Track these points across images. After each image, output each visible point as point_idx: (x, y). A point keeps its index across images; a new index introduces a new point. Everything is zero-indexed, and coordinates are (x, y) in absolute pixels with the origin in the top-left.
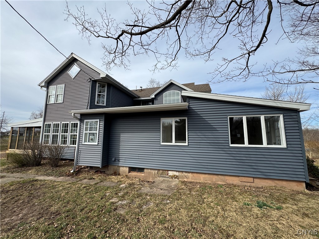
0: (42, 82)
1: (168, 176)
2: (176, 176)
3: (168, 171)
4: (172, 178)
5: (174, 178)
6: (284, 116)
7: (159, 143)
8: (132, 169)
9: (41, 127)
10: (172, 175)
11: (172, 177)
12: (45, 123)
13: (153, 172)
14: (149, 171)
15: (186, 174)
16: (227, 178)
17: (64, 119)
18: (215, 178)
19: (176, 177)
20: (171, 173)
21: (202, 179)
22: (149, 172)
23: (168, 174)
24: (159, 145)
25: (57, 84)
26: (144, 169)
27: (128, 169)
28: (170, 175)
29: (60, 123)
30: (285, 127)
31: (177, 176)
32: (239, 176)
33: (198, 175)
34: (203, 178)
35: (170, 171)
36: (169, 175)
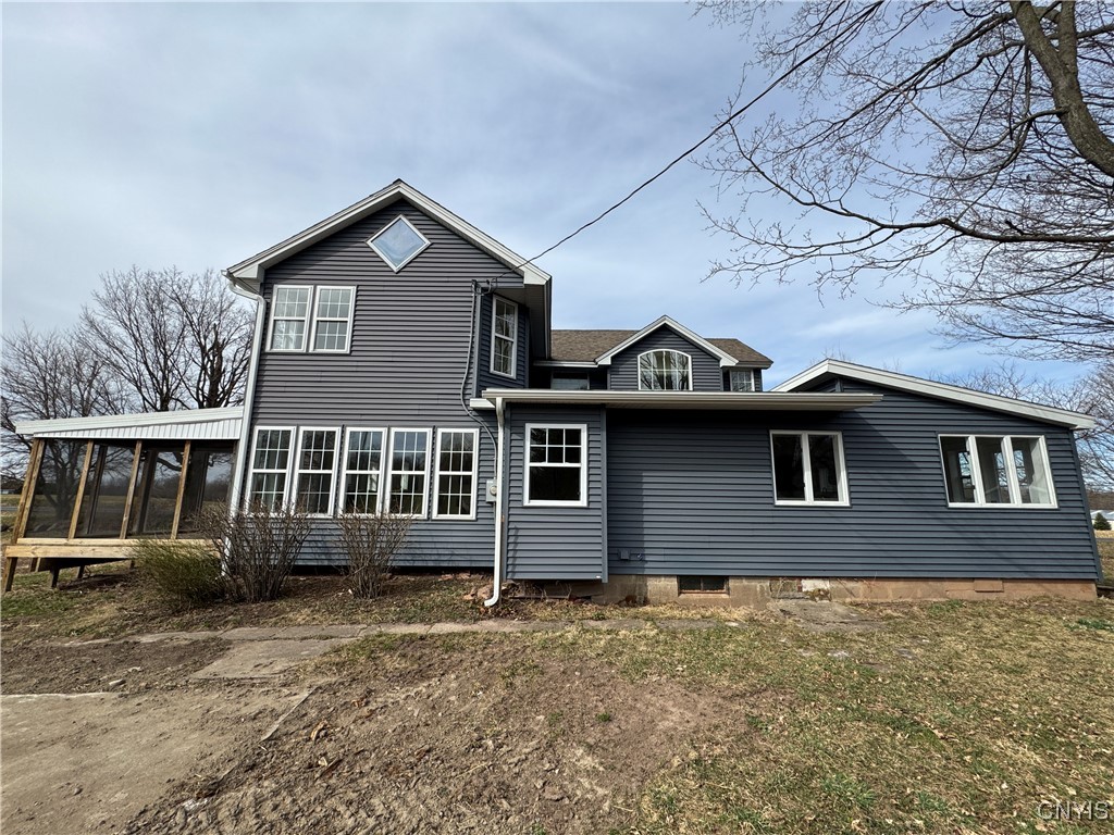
0: (245, 264)
1: (801, 595)
2: (824, 591)
3: (801, 578)
4: (813, 598)
5: (817, 599)
6: (1047, 439)
7: (770, 501)
8: (687, 583)
9: (237, 441)
10: (811, 589)
11: (813, 596)
12: (257, 428)
13: (757, 585)
14: (745, 582)
15: (850, 585)
16: (947, 585)
17: (359, 417)
18: (920, 589)
19: (825, 595)
20: (809, 585)
21: (890, 592)
22: (745, 587)
23: (800, 589)
24: (771, 507)
25: (315, 282)
26: (726, 578)
27: (674, 583)
28: (807, 592)
29: (338, 430)
30: (1051, 464)
31: (826, 593)
32: (973, 579)
33: (880, 583)
34: (893, 590)
35: (805, 578)
36: (804, 590)
